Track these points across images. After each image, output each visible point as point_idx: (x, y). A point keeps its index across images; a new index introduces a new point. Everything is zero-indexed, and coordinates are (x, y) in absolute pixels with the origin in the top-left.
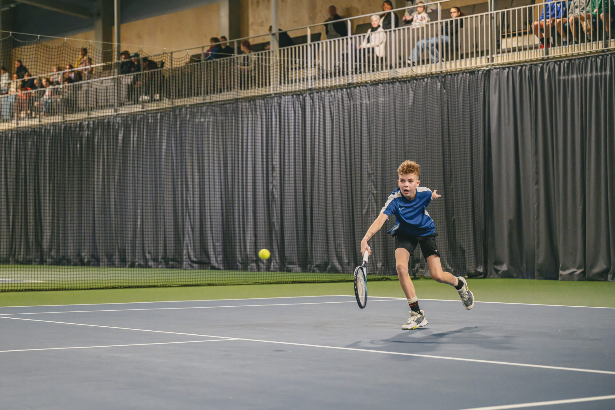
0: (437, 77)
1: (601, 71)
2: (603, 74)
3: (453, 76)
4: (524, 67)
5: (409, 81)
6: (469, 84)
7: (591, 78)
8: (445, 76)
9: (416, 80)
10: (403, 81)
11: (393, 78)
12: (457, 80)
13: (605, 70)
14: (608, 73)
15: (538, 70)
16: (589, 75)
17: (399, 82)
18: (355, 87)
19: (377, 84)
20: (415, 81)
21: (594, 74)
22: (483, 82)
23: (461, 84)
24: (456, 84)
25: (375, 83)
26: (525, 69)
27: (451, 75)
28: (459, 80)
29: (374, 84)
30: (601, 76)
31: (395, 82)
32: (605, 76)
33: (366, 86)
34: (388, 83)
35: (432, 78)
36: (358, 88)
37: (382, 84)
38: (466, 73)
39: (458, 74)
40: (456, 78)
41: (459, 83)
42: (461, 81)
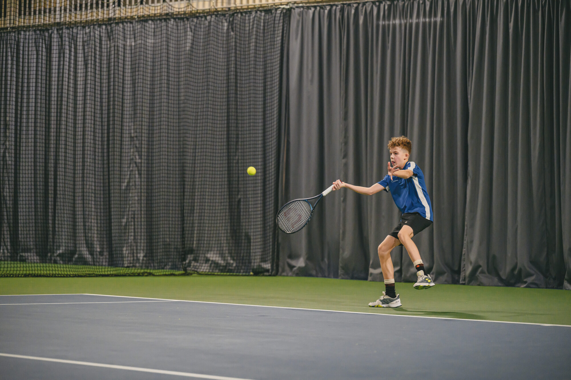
0: (224, 15)
1: (430, 17)
2: (432, 20)
3: (244, 15)
4: (334, 8)
5: (188, 19)
6: (264, 26)
7: (417, 24)
8: (233, 14)
9: (197, 17)
10: (179, 18)
11: (167, 14)
12: (249, 19)
13: (435, 16)
14: (439, 19)
15: (351, 11)
16: (414, 21)
17: (175, 19)
18: (117, 24)
19: (146, 21)
20: (195, 20)
21: (422, 20)
22: (281, 24)
23: (253, 25)
24: (247, 25)
26: (336, 9)
27: (241, 13)
28: (251, 20)
29: (143, 21)
30: (430, 23)
31: (169, 20)
32: (435, 22)
33: (131, 23)
34: (160, 20)
35: (216, 16)
36: (121, 25)
37: (152, 20)
38: (261, 11)
39: (250, 12)
40: (247, 18)
41: (251, 24)
42: (254, 21)
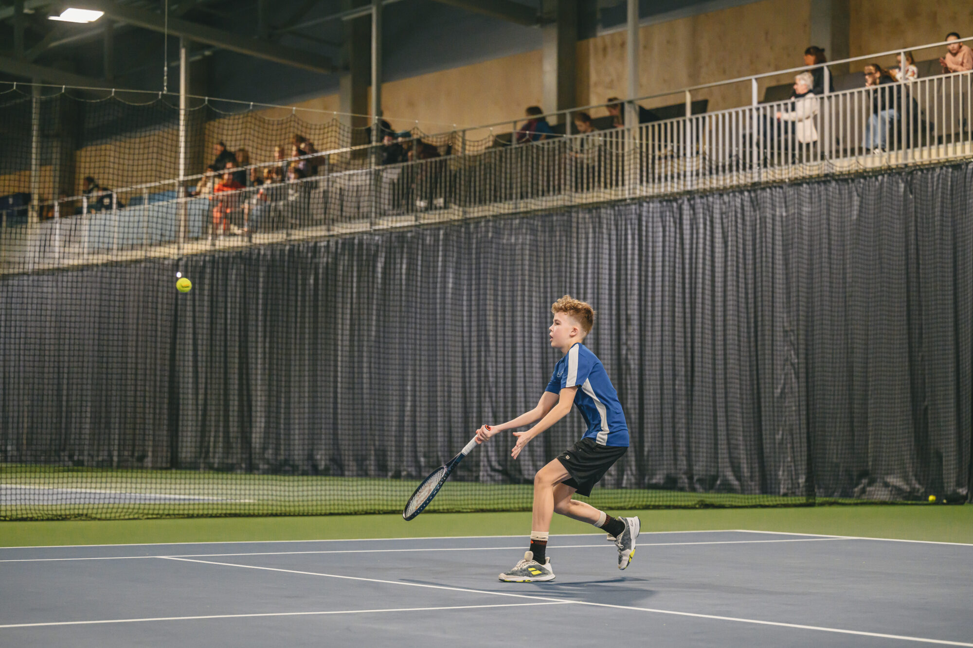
0: (900, 174)
5: (853, 180)
6: (950, 186)
8: (911, 173)
9: (865, 178)
10: (842, 180)
11: (826, 175)
12: (932, 178)
17: (836, 181)
18: (764, 189)
19: (800, 184)
20: (862, 180)
23: (938, 184)
24: (929, 185)
25: (796, 183)
27: (922, 170)
28: (935, 179)
29: (795, 185)
31: (829, 181)
33: (781, 187)
34: (818, 183)
35: (889, 175)
36: (768, 190)
37: (808, 183)
38: (947, 167)
39: (933, 169)
40: (930, 176)
41: (935, 184)
42: (938, 180)
